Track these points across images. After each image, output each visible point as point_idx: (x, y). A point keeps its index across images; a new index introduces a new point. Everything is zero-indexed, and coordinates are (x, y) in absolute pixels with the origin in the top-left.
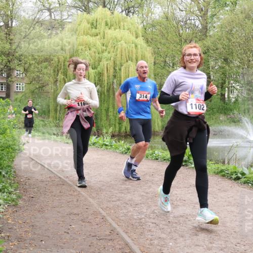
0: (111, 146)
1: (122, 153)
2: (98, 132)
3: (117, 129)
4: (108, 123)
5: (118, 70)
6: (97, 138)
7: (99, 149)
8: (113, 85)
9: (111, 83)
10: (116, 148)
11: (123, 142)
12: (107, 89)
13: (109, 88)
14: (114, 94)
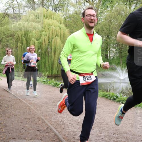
0: (47, 82)
1: (53, 86)
3: (50, 73)
4: (45, 70)
5: (50, 41)
7: (41, 84)
9: (47, 48)
10: (50, 83)
11: (53, 80)
12: (45, 51)
13: (46, 51)
14: (48, 54)
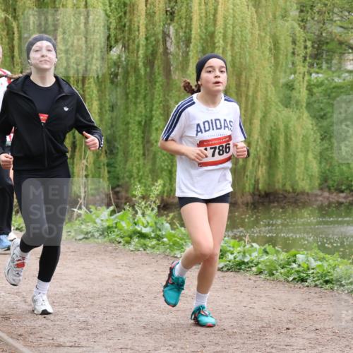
0: (158, 238)
2: (116, 193)
4: (149, 167)
6: (113, 212)
7: (120, 246)
8: (165, 41)
9: (160, 37)
10: (175, 243)
12: (146, 57)
13: (154, 54)
14: (168, 73)
